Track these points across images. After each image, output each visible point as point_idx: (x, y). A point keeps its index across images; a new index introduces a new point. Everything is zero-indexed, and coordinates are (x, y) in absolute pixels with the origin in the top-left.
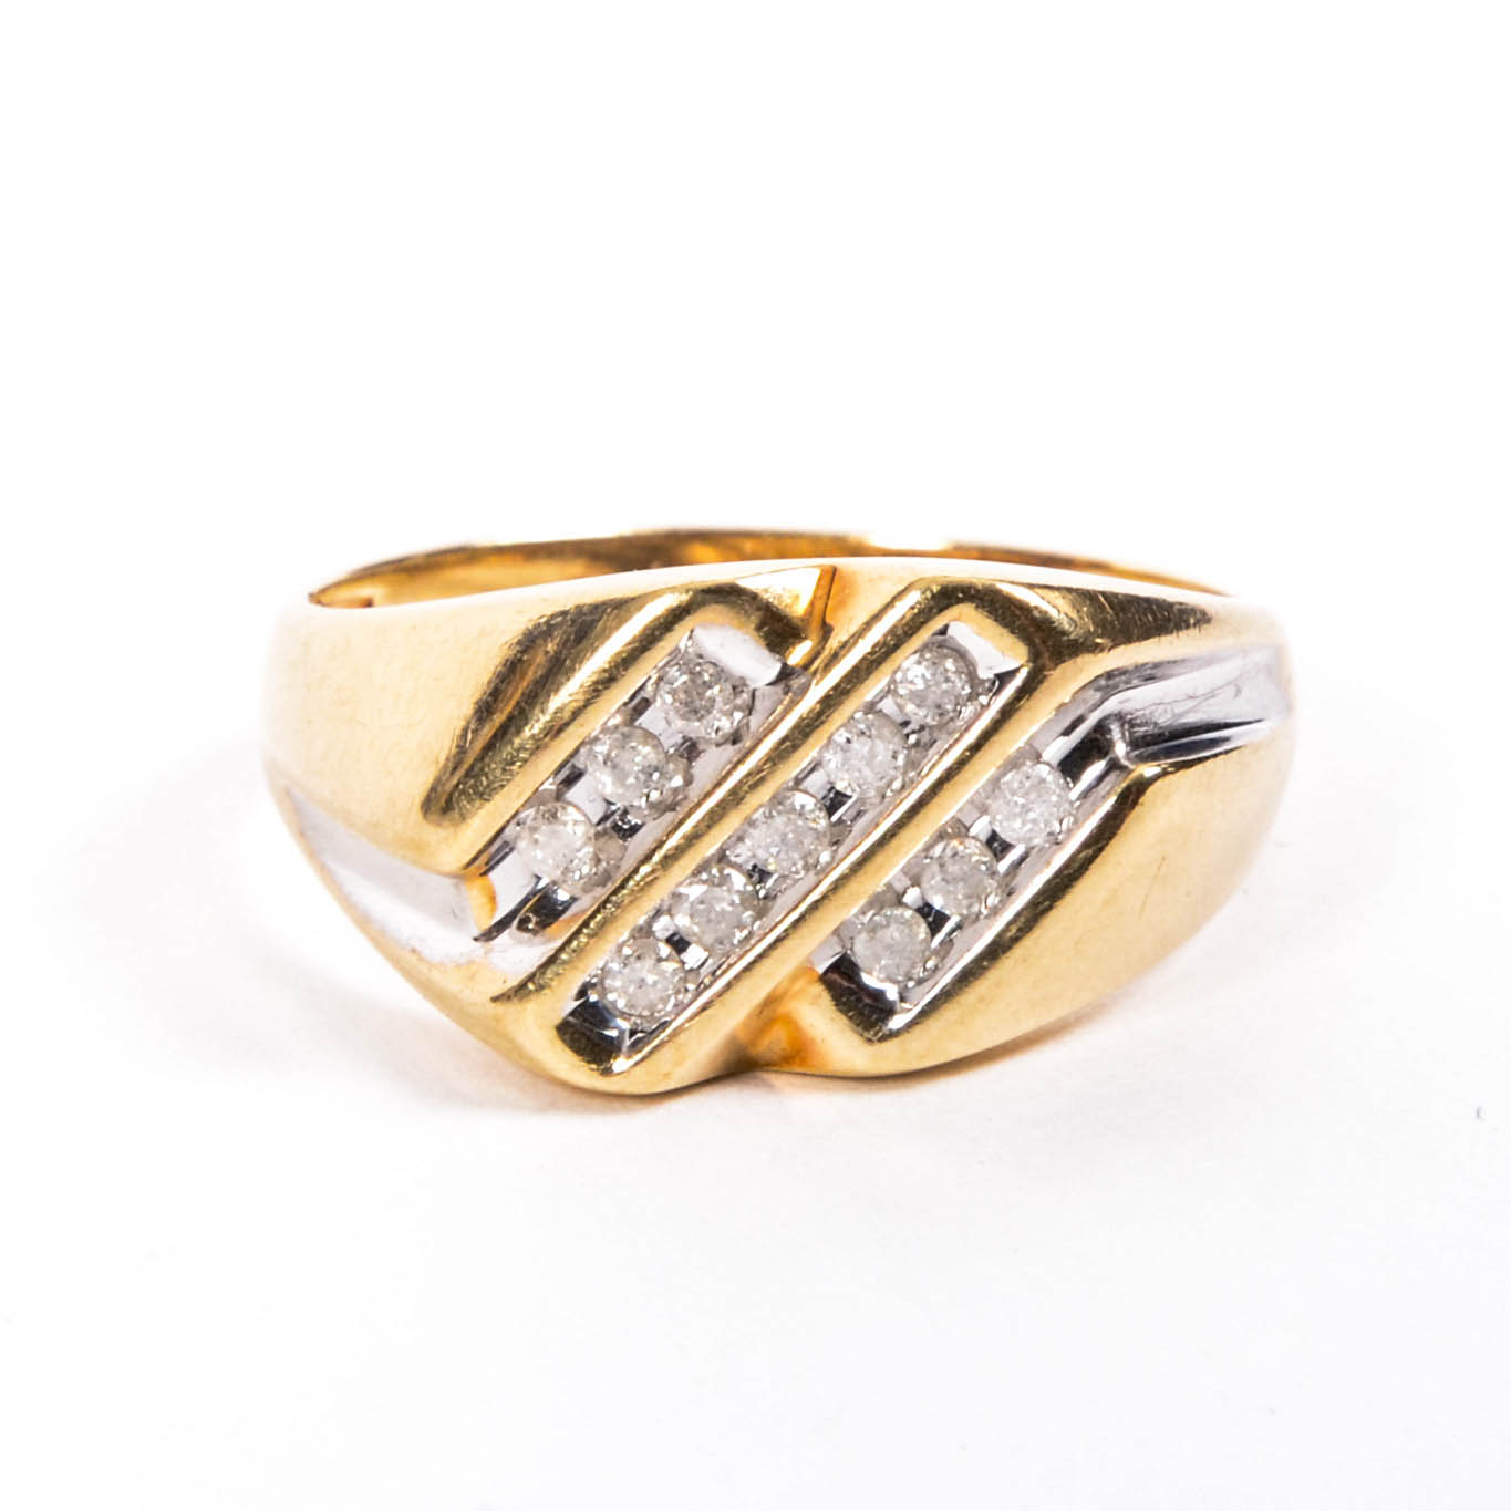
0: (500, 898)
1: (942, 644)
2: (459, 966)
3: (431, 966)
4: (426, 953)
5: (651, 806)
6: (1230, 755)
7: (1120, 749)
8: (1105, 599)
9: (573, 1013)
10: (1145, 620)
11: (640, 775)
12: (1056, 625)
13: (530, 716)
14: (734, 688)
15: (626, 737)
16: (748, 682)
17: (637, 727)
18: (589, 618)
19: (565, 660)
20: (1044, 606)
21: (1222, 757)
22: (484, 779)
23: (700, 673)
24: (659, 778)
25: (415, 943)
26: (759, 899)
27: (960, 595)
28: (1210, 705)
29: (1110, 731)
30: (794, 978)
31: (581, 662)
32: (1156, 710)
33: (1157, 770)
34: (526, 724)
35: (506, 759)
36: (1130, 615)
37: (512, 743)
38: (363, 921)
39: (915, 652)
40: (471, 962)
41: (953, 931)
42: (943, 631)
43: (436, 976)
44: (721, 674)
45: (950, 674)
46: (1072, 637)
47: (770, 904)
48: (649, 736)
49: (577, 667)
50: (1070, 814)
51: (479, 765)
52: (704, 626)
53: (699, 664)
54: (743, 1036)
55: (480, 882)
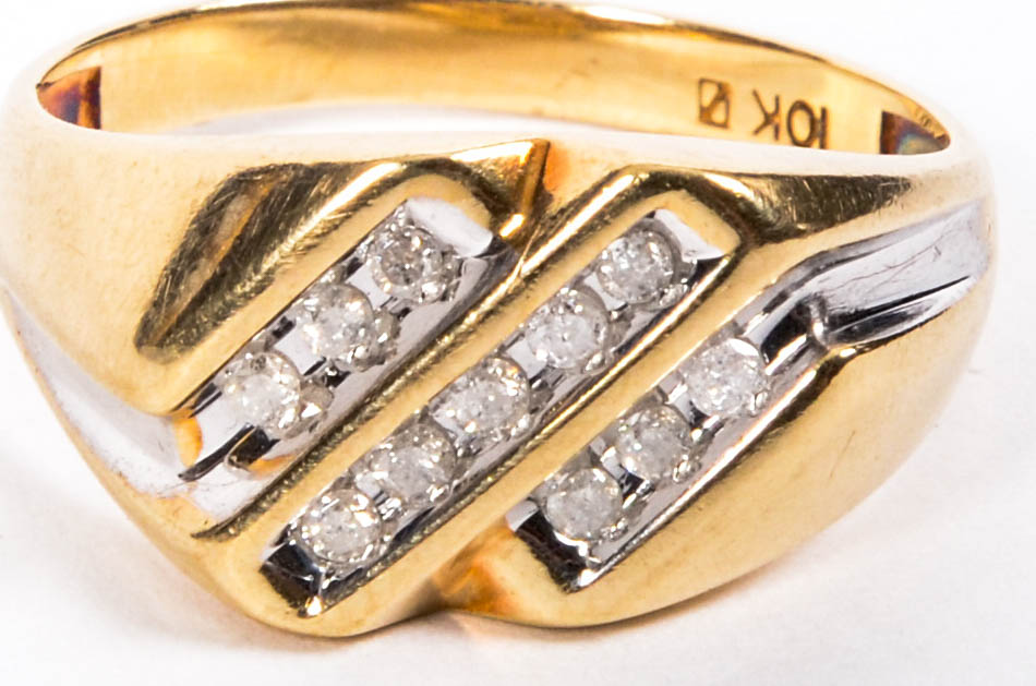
0: (206, 439)
1: (649, 227)
2: (163, 499)
3: (137, 494)
4: (131, 479)
5: (357, 362)
6: (924, 326)
7: (818, 329)
8: (809, 184)
9: (270, 559)
10: (849, 204)
11: (348, 330)
12: (760, 216)
13: (242, 274)
14: (443, 254)
15: (336, 293)
16: (457, 250)
17: (346, 285)
18: (305, 182)
19: (280, 222)
20: (750, 195)
21: (918, 330)
22: (194, 330)
23: (410, 239)
24: (366, 335)
25: (122, 467)
26: (457, 458)
27: (668, 185)
28: (909, 272)
29: (808, 310)
30: (488, 534)
31: (295, 227)
32: (855, 285)
33: (853, 351)
34: (238, 282)
35: (217, 313)
36: (834, 201)
37: (223, 297)
38: (74, 431)
39: (621, 237)
40: (175, 497)
41: (646, 493)
42: (652, 215)
43: (140, 503)
44: (429, 240)
45: (654, 257)
46: (776, 228)
47: (468, 462)
48: (359, 294)
49: (291, 230)
50: (765, 390)
51: (191, 317)
52: (416, 197)
53: (409, 230)
54: (438, 582)
55: (189, 423)
